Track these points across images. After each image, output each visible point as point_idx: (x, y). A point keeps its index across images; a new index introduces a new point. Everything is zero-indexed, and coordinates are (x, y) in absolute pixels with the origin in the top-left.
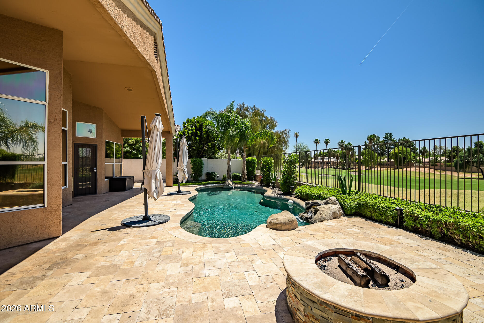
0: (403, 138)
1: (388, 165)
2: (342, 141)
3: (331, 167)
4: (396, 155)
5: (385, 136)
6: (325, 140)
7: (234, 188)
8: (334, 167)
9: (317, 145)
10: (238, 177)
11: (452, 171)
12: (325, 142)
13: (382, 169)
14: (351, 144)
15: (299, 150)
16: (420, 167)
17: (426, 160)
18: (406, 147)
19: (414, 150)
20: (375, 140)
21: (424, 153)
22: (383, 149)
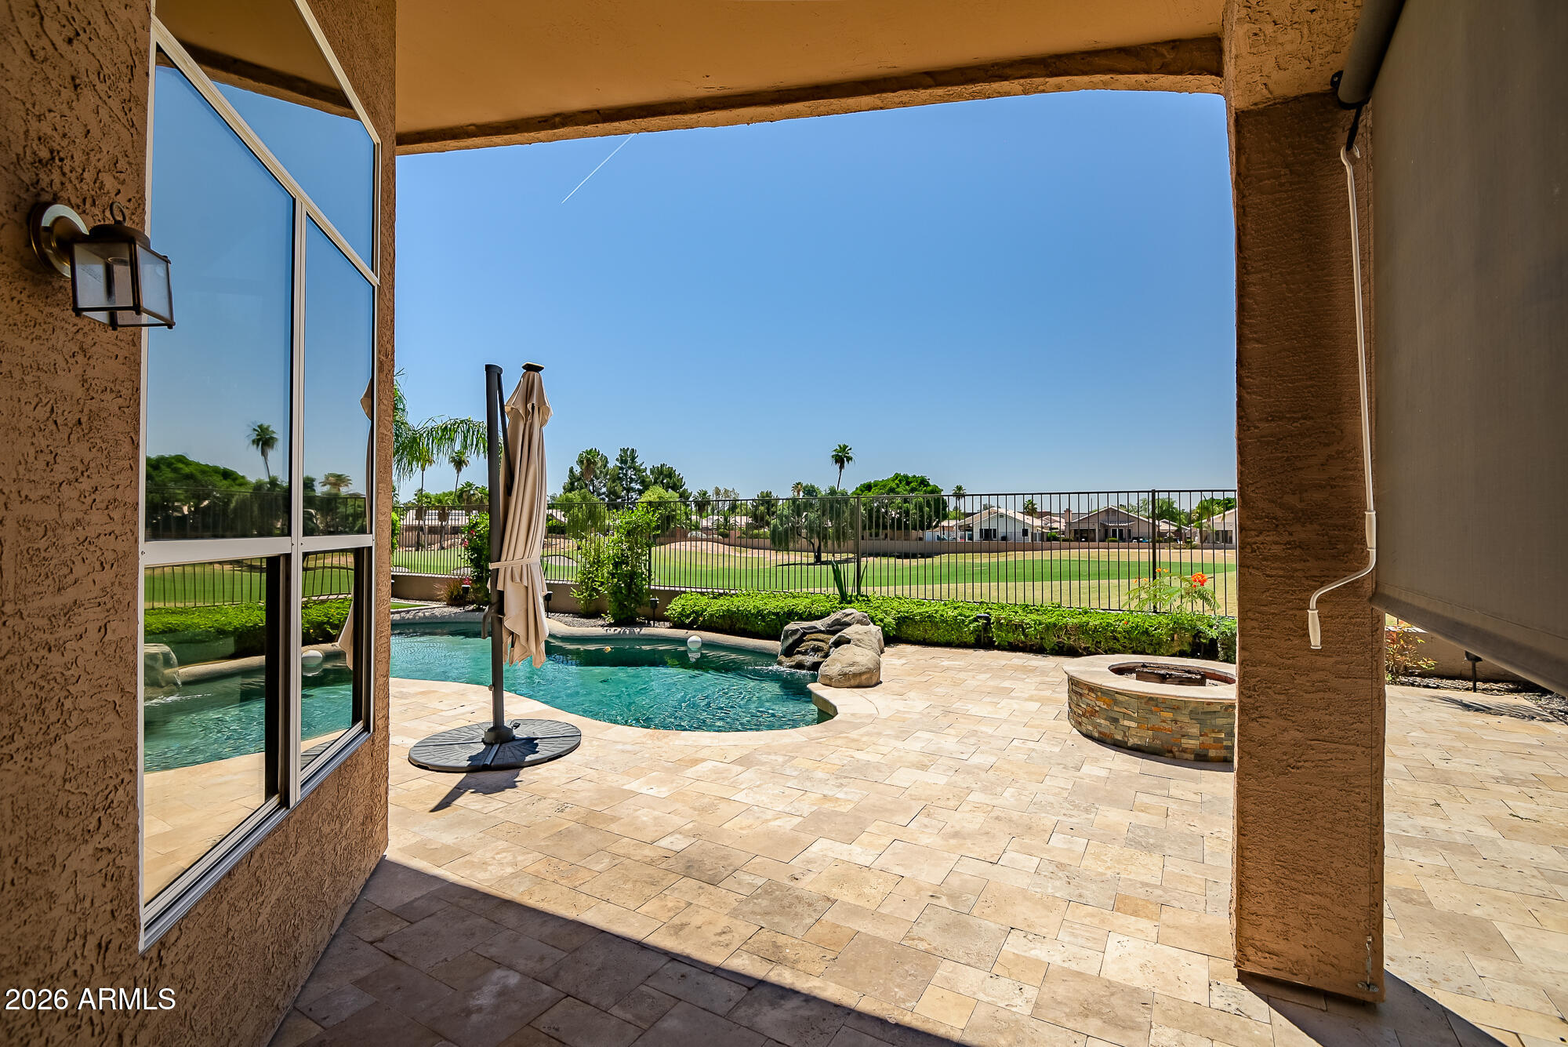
0: (659, 466)
5: (620, 455)
11: (766, 549)
16: (702, 540)
17: (704, 523)
18: (667, 487)
19: (684, 496)
20: (599, 465)
21: (702, 505)
22: (615, 490)
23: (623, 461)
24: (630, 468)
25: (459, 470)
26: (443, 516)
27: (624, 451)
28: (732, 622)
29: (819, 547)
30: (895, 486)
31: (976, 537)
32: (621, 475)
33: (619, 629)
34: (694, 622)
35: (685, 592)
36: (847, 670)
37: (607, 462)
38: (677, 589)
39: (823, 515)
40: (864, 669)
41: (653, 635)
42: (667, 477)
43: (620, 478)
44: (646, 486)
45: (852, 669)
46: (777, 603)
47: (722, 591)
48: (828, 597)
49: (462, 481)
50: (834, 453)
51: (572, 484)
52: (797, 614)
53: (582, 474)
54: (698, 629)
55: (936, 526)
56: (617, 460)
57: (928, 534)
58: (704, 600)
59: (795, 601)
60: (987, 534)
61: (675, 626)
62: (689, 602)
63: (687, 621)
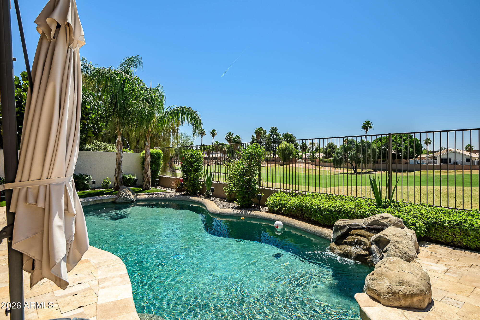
0: (286, 133)
1: (274, 161)
2: (230, 134)
3: (218, 164)
4: (282, 151)
5: (271, 130)
6: (212, 131)
7: (136, 201)
8: (221, 163)
9: (202, 137)
10: (130, 181)
11: (331, 167)
12: (211, 133)
13: (269, 165)
14: (240, 137)
15: (181, 142)
16: (302, 163)
17: (304, 156)
18: (289, 142)
19: (296, 146)
20: (263, 133)
21: (304, 149)
22: (269, 143)
23: (272, 132)
24: (274, 134)
25: (213, 136)
26: (209, 154)
27: (273, 128)
28: (302, 212)
29: (356, 167)
30: (394, 139)
31: (439, 162)
32: (271, 138)
33: (240, 211)
34: (280, 210)
35: (277, 192)
36: (397, 288)
37: (266, 132)
38: (274, 189)
39: (358, 152)
40: (415, 291)
41: (257, 216)
42: (289, 137)
43: (270, 139)
44: (280, 141)
45: (402, 288)
46: (331, 203)
47: (297, 192)
48: (367, 201)
49: (215, 141)
50: (363, 125)
51: (253, 141)
52: (344, 212)
53: (256, 137)
54: (282, 214)
55: (416, 157)
56: (270, 131)
57: (411, 161)
58: (286, 197)
59: (343, 203)
60: (446, 161)
61: (270, 211)
62: (278, 198)
63: (276, 209)
